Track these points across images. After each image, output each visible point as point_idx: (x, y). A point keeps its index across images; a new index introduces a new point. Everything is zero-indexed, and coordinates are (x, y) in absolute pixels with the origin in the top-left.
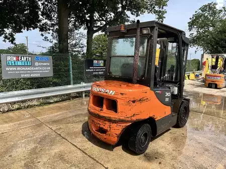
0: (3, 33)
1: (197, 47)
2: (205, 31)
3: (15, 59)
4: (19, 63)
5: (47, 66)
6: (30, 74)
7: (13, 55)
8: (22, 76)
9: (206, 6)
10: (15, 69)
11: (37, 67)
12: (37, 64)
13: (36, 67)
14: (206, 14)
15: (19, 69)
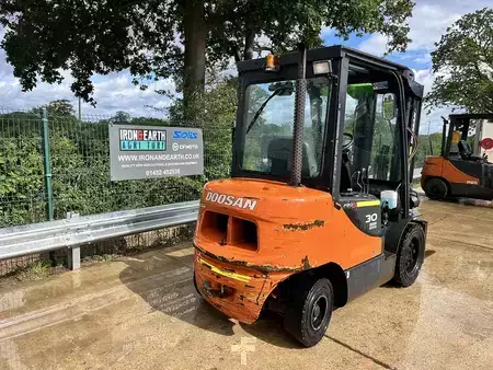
0: (56, 78)
1: (451, 107)
2: (469, 72)
3: (135, 136)
4: (144, 146)
5: (193, 151)
6: (163, 168)
7: (134, 127)
8: (147, 173)
9: (470, 16)
10: (134, 158)
11: (177, 153)
12: (175, 146)
13: (174, 153)
14: (472, 35)
15: (142, 157)
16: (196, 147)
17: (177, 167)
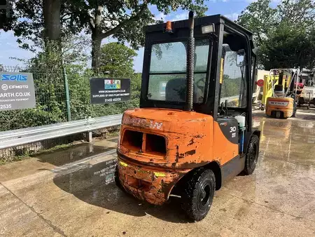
5: (24, 90)
9: (255, 4)
11: (6, 92)
12: (4, 87)
13: (3, 92)
14: (256, 16)
16: (27, 87)
17: (8, 103)
